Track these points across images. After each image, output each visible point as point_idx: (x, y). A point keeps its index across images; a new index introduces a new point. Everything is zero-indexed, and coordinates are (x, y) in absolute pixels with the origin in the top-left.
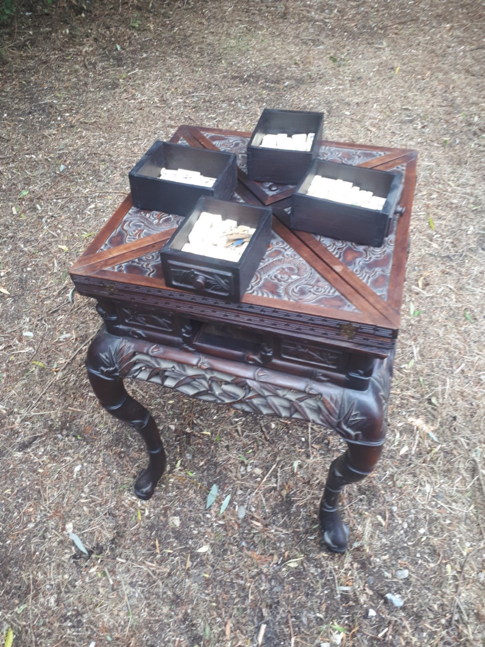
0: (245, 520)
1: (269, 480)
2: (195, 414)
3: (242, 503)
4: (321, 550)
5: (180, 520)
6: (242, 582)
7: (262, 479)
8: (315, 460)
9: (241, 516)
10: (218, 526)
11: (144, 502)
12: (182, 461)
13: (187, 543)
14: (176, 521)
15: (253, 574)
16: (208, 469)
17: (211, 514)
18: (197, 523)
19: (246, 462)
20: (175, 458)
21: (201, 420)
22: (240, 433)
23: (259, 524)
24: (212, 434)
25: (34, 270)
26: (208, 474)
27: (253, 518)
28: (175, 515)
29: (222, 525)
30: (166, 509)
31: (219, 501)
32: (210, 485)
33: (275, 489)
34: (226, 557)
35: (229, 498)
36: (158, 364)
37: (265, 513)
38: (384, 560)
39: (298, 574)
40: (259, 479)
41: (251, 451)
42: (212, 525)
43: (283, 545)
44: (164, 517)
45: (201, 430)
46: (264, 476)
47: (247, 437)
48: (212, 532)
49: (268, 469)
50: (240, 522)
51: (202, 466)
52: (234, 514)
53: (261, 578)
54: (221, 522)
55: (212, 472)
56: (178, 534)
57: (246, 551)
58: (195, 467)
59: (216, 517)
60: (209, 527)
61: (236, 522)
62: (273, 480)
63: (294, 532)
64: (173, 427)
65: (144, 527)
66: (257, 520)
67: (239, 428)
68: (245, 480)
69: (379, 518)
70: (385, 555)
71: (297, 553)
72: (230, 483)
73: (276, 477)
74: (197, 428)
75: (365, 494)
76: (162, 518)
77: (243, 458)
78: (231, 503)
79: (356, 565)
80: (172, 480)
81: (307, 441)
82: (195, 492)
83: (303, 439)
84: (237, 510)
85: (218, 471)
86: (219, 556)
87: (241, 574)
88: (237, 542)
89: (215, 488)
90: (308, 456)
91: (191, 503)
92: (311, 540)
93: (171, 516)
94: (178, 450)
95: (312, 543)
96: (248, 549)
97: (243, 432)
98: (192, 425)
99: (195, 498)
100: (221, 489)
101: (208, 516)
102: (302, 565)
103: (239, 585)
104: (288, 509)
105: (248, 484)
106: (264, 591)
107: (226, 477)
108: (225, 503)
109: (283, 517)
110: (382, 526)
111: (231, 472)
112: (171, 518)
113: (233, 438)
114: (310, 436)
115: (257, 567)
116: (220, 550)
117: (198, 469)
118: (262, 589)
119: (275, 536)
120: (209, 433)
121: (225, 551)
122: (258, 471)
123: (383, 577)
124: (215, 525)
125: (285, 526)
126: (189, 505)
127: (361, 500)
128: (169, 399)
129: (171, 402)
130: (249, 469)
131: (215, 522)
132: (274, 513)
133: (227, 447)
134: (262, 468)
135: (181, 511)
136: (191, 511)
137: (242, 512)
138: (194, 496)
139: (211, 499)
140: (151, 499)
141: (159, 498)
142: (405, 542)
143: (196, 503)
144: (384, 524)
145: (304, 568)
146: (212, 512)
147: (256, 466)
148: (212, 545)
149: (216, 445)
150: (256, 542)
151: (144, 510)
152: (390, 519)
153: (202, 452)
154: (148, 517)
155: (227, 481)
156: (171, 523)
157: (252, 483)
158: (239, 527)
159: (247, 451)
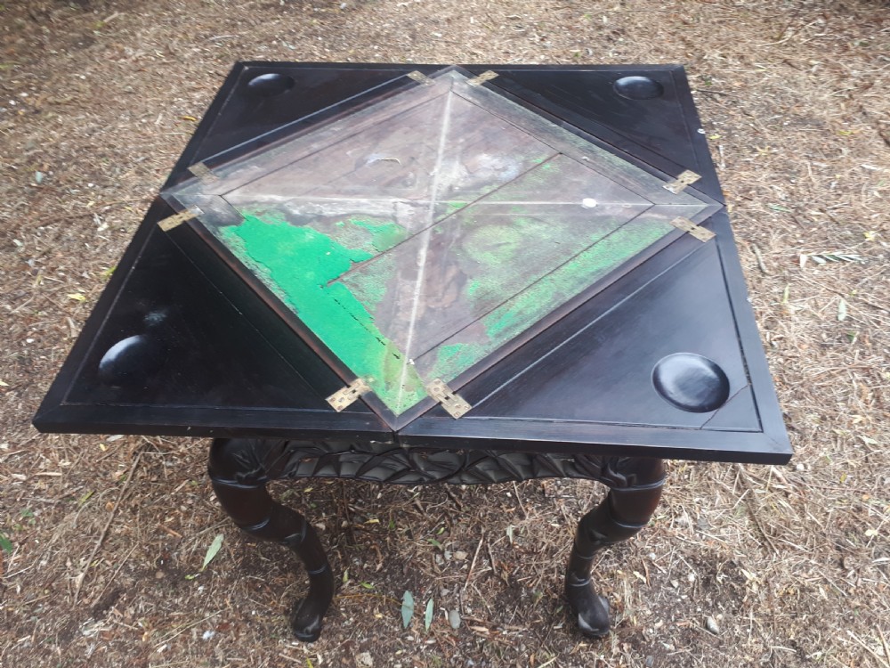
0: (462, 629)
1: (479, 564)
2: (348, 499)
3: (451, 607)
4: (576, 641)
5: (372, 655)
7: (470, 565)
8: (532, 519)
9: (456, 624)
10: (427, 648)
11: (312, 645)
12: (349, 572)
14: (367, 659)
16: (391, 572)
17: (413, 635)
19: (440, 547)
20: (338, 569)
21: (360, 505)
22: (422, 509)
23: (484, 629)
24: (381, 521)
25: (39, 341)
26: (393, 579)
27: (472, 623)
28: (361, 650)
29: (432, 645)
30: (346, 646)
31: (419, 614)
32: (400, 595)
33: (491, 573)
35: (431, 604)
37: (487, 610)
38: (659, 629)
40: (465, 567)
41: (442, 529)
42: (419, 649)
43: (524, 648)
44: (347, 659)
45: (365, 519)
46: (471, 560)
47: (432, 511)
48: (422, 659)
49: (473, 548)
50: (456, 633)
51: (381, 569)
52: (446, 625)
54: (430, 642)
55: (397, 575)
58: (370, 575)
59: (421, 636)
60: (415, 653)
61: (451, 636)
62: (485, 562)
63: (533, 625)
64: (322, 526)
66: (480, 624)
67: (418, 502)
68: (447, 572)
69: (637, 574)
70: (658, 621)
71: (545, 653)
72: (427, 584)
73: (488, 557)
74: (358, 519)
75: (610, 547)
76: (344, 660)
77: (435, 543)
78: (436, 610)
79: (626, 647)
80: (343, 602)
81: (514, 495)
82: (381, 610)
83: (509, 494)
84: (447, 618)
85: (405, 570)
88: (460, 663)
89: (408, 598)
90: (522, 516)
91: (380, 627)
92: (558, 630)
93: (357, 653)
94: (340, 556)
95: (561, 633)
97: (425, 506)
98: (350, 515)
99: (384, 618)
100: (417, 595)
101: (410, 638)
104: (517, 597)
105: (452, 578)
107: (419, 576)
108: (429, 612)
109: (513, 610)
110: (643, 583)
111: (424, 567)
112: (357, 658)
113: (413, 518)
114: (516, 488)
117: (377, 577)
119: (509, 638)
120: (377, 521)
122: (461, 555)
123: (665, 650)
124: (423, 648)
125: (519, 621)
126: (378, 631)
127: (607, 557)
128: (305, 486)
129: (308, 490)
130: (448, 555)
131: (423, 643)
132: (499, 608)
133: (409, 533)
134: (465, 550)
135: (369, 642)
136: (383, 639)
137: (456, 620)
138: (380, 616)
139: (407, 614)
140: (320, 638)
141: (331, 634)
142: (677, 598)
143: (387, 624)
144: (645, 580)
146: (413, 630)
147: (456, 549)
149: (393, 535)
150: (487, 655)
151: (315, 656)
152: (650, 572)
155: (421, 582)
156: (359, 664)
157: (457, 575)
158: (457, 641)
159: (437, 531)
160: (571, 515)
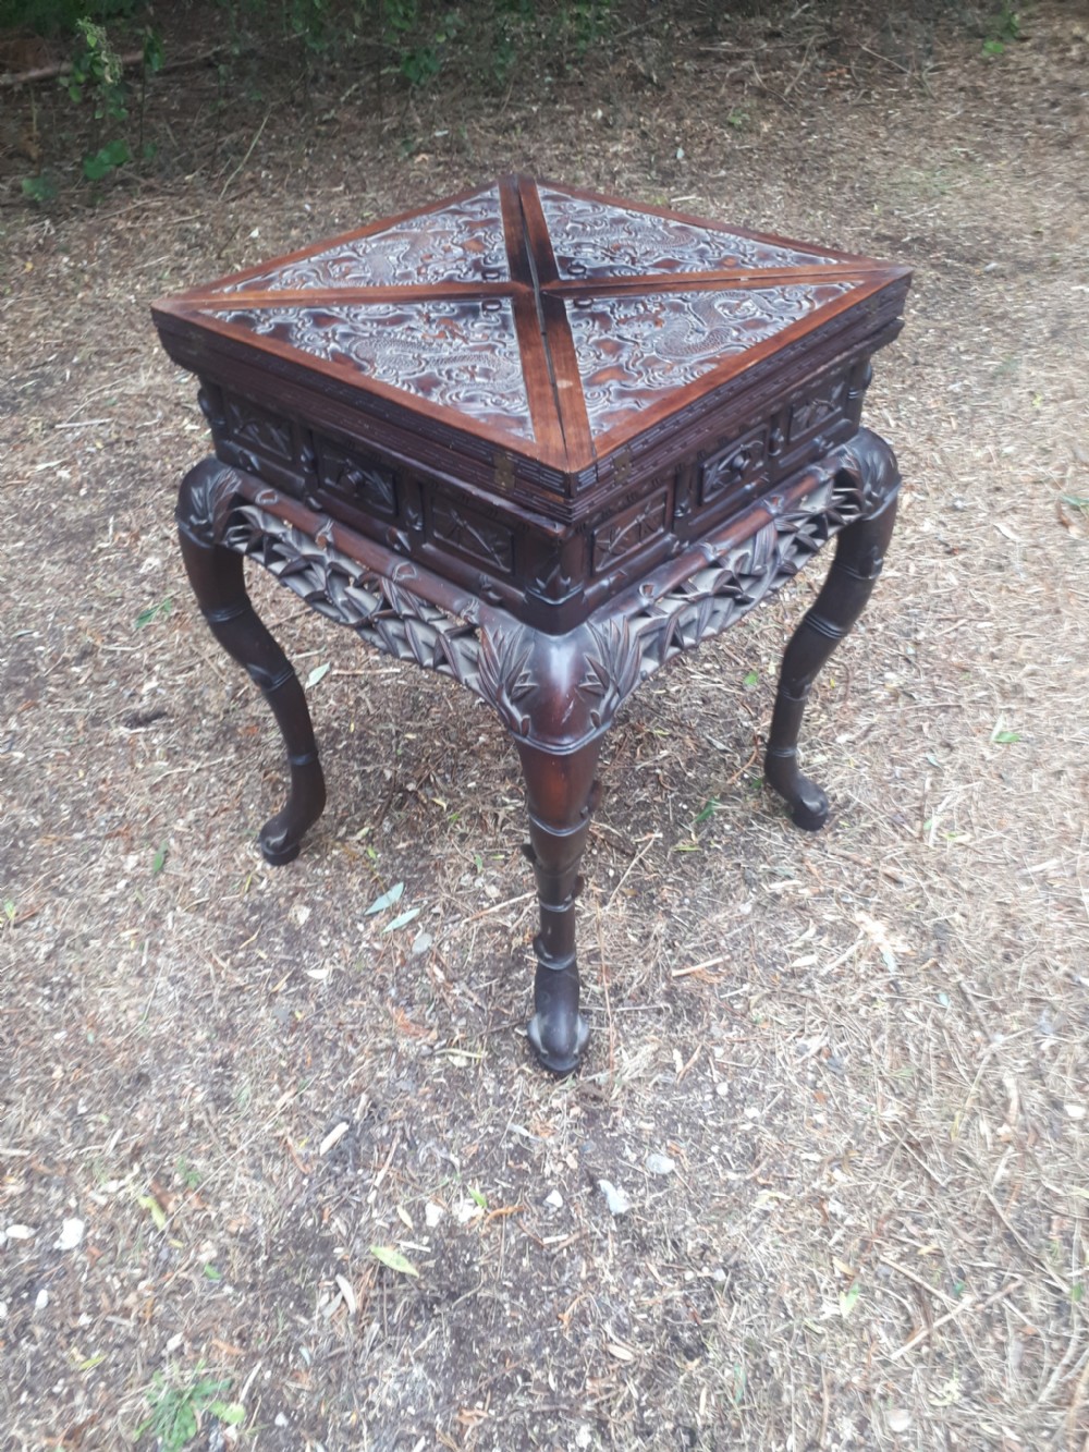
0: (420, 959)
1: (503, 912)
2: (439, 767)
3: (431, 931)
4: (526, 1059)
5: (311, 916)
6: (352, 1050)
7: (492, 905)
8: (612, 913)
9: (418, 949)
10: (368, 950)
11: (268, 866)
12: (371, 830)
13: (300, 955)
14: (303, 915)
15: (379, 1046)
16: (409, 857)
17: (366, 927)
18: (336, 931)
19: (480, 868)
20: (362, 821)
21: (445, 781)
22: (499, 823)
23: (440, 974)
24: (448, 808)
26: (402, 864)
27: (437, 960)
28: (306, 904)
29: (375, 951)
30: (297, 890)
31: (393, 912)
32: (395, 881)
33: (504, 929)
34: (349, 1002)
35: (415, 913)
37: (463, 961)
38: (640, 1130)
39: (460, 1080)
40: (486, 905)
41: (502, 857)
42: (359, 943)
43: (463, 1022)
44: (286, 901)
45: (434, 795)
46: (498, 901)
47: (509, 833)
48: (354, 953)
49: (512, 895)
50: (409, 957)
51: (402, 849)
52: (407, 942)
53: (388, 1058)
54: (377, 946)
55: (410, 863)
56: (293, 937)
57: (388, 1005)
58: (387, 845)
59: (375, 935)
60: (352, 944)
61: (402, 955)
62: (513, 915)
63: (497, 1012)
64: (388, 774)
65: (245, 904)
66: (442, 967)
67: (502, 815)
68: (462, 898)
69: (677, 1055)
70: (648, 1121)
71: (479, 1045)
72: (430, 892)
73: (520, 912)
74: (429, 791)
75: (673, 1002)
76: (282, 900)
77: (479, 861)
78: (412, 922)
79: (576, 1111)
80: (335, 852)
81: (617, 879)
82: (362, 883)
83: (611, 873)
84: (416, 937)
85: (421, 864)
86: (340, 995)
87: (360, 1038)
88: (384, 985)
89: (399, 888)
90: (604, 903)
91: (345, 896)
92: (518, 1036)
93: (300, 904)
94: (376, 812)
95: (519, 1042)
96: (395, 1003)
97: (505, 822)
98: (425, 783)
99: (357, 894)
100: (410, 894)
101: (360, 927)
102: (477, 1069)
103: (345, 1052)
104: (509, 970)
105: (460, 904)
106: (380, 1080)
107: (431, 879)
108: (402, 919)
109: (489, 979)
110: (674, 1070)
111: (444, 875)
112: (297, 907)
113: (483, 825)
114: (628, 872)
115: (393, 1038)
116: (346, 986)
117: (391, 852)
118: (380, 1074)
119: (456, 1002)
120: (445, 805)
121: (355, 991)
122: (493, 891)
123: (619, 1154)
124: (364, 945)
125: (486, 994)
126: (339, 900)
127: (659, 1012)
128: (410, 730)
129: (410, 736)
130: (479, 883)
131: (368, 942)
132: (478, 968)
133: (463, 837)
134: (502, 889)
135: (321, 903)
136: (336, 909)
137: (422, 943)
138: (356, 888)
139: (382, 903)
140: (283, 868)
141: (297, 872)
142: (704, 1118)
143: (353, 900)
144: (679, 1067)
145: (476, 1075)
146: (372, 924)
147: (494, 883)
148: (337, 973)
149: (445, 826)
150: (416, 998)
151: (261, 878)
152: (697, 1065)
153: (414, 828)
154: (261, 893)
155: (427, 887)
156: (291, 915)
157: (469, 906)
158: (403, 964)
159: (495, 854)
160: (661, 941)
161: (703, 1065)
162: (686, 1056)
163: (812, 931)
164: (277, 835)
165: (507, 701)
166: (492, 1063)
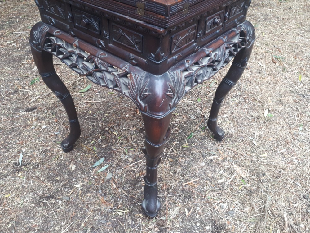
0: (109, 181)
1: (133, 166)
2: (115, 123)
3: (112, 172)
4: (141, 213)
5: (76, 168)
6: (87, 210)
7: (130, 164)
8: (165, 166)
9: (108, 178)
10: (93, 178)
11: (64, 153)
12: (95, 142)
13: (72, 180)
14: (73, 167)
15: (95, 209)
16: (105, 150)
18: (83, 172)
19: (127, 153)
20: (92, 139)
21: (117, 127)
22: (132, 139)
23: (115, 185)
24: (118, 135)
26: (104, 152)
27: (114, 181)
28: (74, 164)
30: (72, 160)
31: (101, 166)
32: (101, 157)
33: (134, 171)
34: (87, 194)
35: (107, 166)
36: (57, 41)
37: (122, 181)
39: (121, 220)
40: (128, 164)
41: (133, 149)
42: (90, 176)
43: (121, 201)
44: (68, 163)
45: (114, 131)
46: (132, 163)
47: (135, 142)
48: (88, 179)
49: (136, 161)
50: (105, 180)
51: (104, 147)
52: (105, 176)
53: (98, 213)
54: (95, 177)
55: (106, 151)
56: (70, 174)
57: (99, 196)
59: (95, 173)
60: (88, 176)
61: (103, 180)
62: (136, 167)
63: (132, 197)
64: (100, 125)
65: (56, 164)
66: (115, 183)
67: (133, 137)
68: (121, 162)
69: (186, 210)
71: (126, 208)
72: (112, 160)
73: (138, 166)
74: (112, 130)
75: (184, 193)
76: (67, 163)
77: (126, 151)
78: (106, 169)
79: (156, 229)
80: (84, 148)
82: (92, 157)
83: (165, 154)
84: (107, 174)
85: (109, 152)
86: (84, 192)
87: (89, 206)
88: (97, 189)
89: (103, 159)
91: (86, 162)
92: (138, 205)
93: (73, 164)
94: (96, 136)
95: (138, 207)
96: (101, 195)
97: (134, 139)
98: (111, 128)
99: (90, 161)
100: (106, 160)
101: (91, 171)
102: (125, 216)
103: (85, 211)
104: (135, 184)
105: (121, 164)
106: (95, 220)
107: (112, 156)
108: (103, 168)
109: (129, 187)
110: (185, 215)
111: (116, 155)
112: (72, 165)
113: (128, 140)
114: (169, 153)
115: (100, 206)
116: (86, 189)
117: (100, 148)
118: (95, 218)
119: (119, 194)
120: (117, 134)
121: (89, 191)
122: (131, 160)
124: (92, 176)
125: (128, 192)
126: (85, 163)
127: (180, 196)
128: (107, 113)
129: (107, 115)
130: (126, 157)
131: (93, 175)
132: (126, 183)
133: (122, 143)
134: (133, 159)
135: (79, 164)
136: (84, 165)
137: (109, 176)
138: (90, 159)
139: (97, 164)
140: (68, 153)
141: (72, 154)
142: (194, 230)
143: (89, 163)
144: (187, 214)
145: (125, 218)
146: (94, 170)
147: (131, 157)
148: (83, 186)
149: (116, 140)
150: (107, 193)
151: (61, 156)
152: (192, 213)
153: (108, 141)
154: (61, 160)
155: (111, 159)
156: (70, 167)
157: (123, 164)
158: (103, 183)
159: (131, 148)
160: (180, 174)
161: (194, 213)
162: (189, 211)
163: (222, 171)
164: (66, 144)
165: (139, 100)
166: (130, 214)
